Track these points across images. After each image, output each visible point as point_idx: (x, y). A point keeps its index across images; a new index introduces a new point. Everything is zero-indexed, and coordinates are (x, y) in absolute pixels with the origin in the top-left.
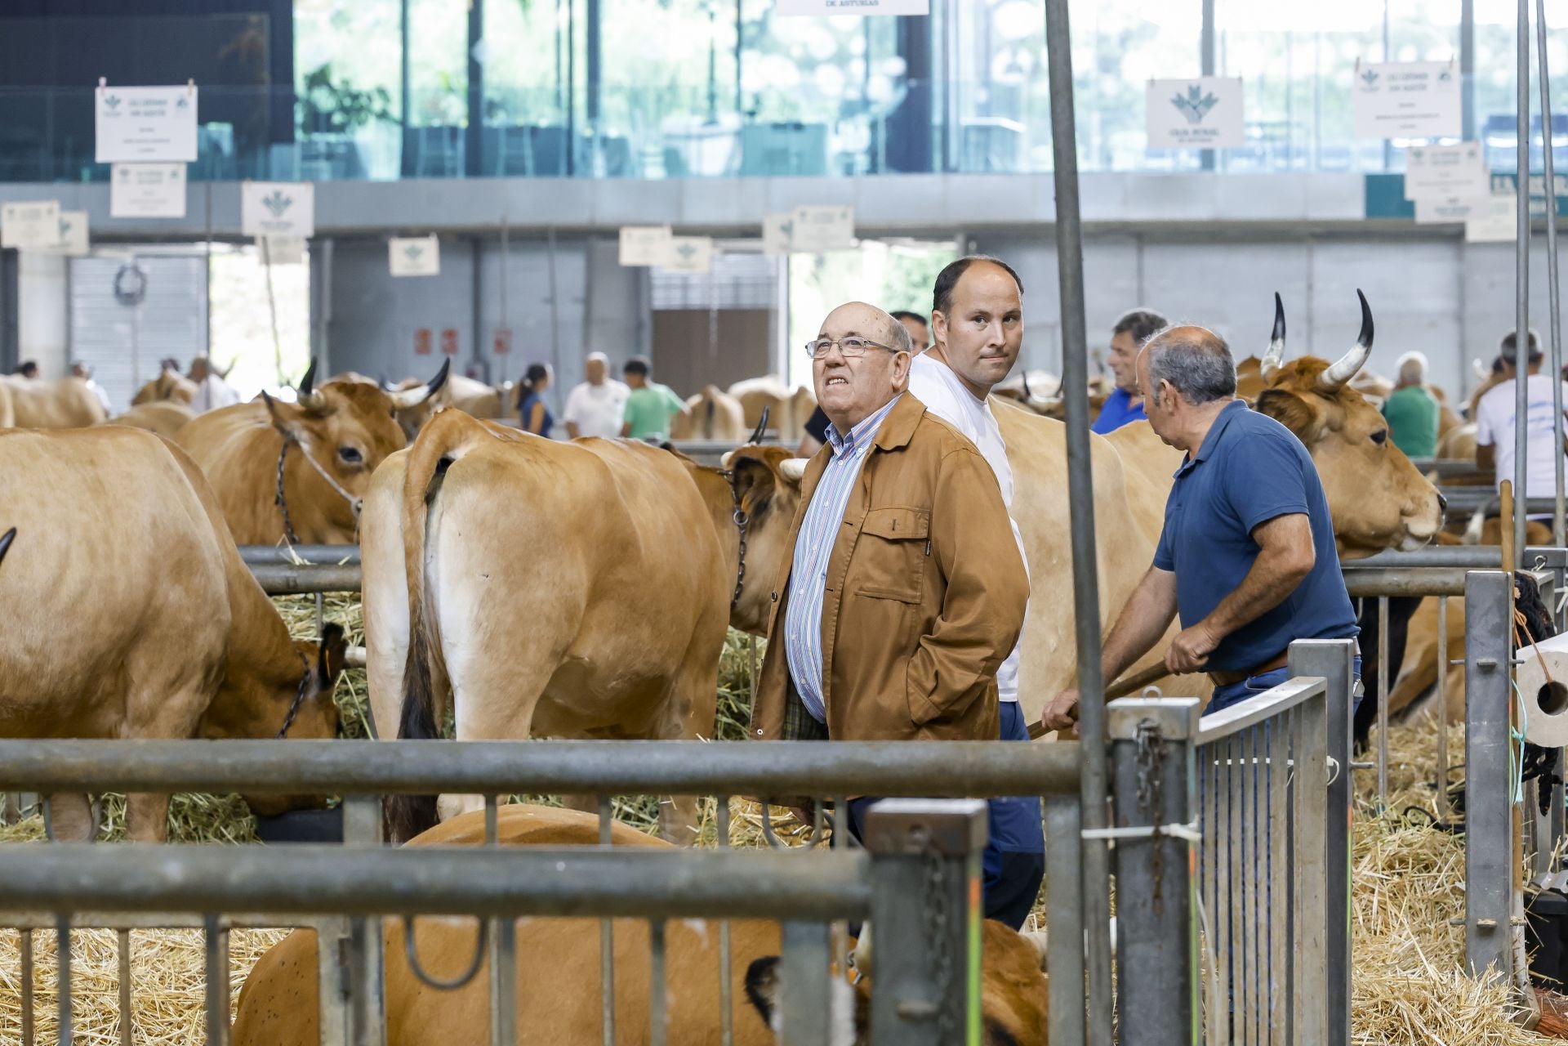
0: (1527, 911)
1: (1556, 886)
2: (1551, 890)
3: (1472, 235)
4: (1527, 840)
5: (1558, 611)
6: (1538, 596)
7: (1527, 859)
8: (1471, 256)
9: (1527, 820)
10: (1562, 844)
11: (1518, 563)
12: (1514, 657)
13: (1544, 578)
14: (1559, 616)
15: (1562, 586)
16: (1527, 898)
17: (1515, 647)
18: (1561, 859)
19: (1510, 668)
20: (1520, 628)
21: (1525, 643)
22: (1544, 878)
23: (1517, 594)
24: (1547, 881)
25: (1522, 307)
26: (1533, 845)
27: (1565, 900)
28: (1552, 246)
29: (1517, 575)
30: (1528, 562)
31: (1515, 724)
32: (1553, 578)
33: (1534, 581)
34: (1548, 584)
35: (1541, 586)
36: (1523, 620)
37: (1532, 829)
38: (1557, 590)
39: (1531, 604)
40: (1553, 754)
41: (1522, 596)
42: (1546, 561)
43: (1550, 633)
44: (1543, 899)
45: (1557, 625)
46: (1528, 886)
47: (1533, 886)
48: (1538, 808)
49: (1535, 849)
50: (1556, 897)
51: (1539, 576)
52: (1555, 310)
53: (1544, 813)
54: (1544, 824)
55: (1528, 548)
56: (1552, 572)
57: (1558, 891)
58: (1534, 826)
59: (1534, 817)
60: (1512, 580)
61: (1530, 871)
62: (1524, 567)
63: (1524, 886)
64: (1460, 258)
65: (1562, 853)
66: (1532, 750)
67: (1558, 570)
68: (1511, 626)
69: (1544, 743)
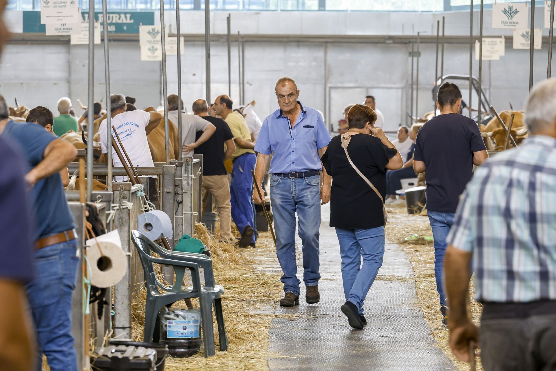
0: (92, 365)
1: (106, 354)
2: (104, 355)
3: (73, 42)
4: (92, 332)
5: (108, 222)
6: (97, 215)
7: (92, 341)
8: (74, 51)
9: (92, 321)
10: (109, 333)
11: (89, 199)
12: (85, 244)
13: (100, 207)
14: (108, 225)
15: (109, 210)
16: (92, 360)
17: (86, 239)
18: (108, 340)
19: (83, 250)
20: (89, 231)
21: (91, 237)
22: (100, 349)
23: (87, 214)
24: (102, 351)
25: (91, 77)
26: (95, 334)
27: (110, 360)
28: (106, 48)
29: (87, 205)
30: (93, 198)
31: (86, 276)
32: (105, 206)
33: (96, 208)
34: (103, 209)
35: (99, 210)
36: (90, 226)
37: (95, 327)
38: (107, 212)
39: (94, 219)
40: (104, 291)
41: (90, 215)
42: (102, 198)
43: (103, 232)
44: (100, 360)
45: (107, 228)
46: (93, 354)
47: (95, 354)
48: (97, 317)
49: (96, 336)
50: (106, 359)
51: (98, 205)
52: (107, 78)
53: (100, 318)
54: (100, 324)
55: (94, 192)
56: (105, 203)
57: (106, 356)
58: (96, 325)
59: (95, 321)
60: (85, 208)
61: (93, 346)
62: (92, 201)
63: (90, 354)
64: (69, 52)
65: (109, 338)
66: (94, 289)
67: (108, 202)
68: (84, 229)
69: (99, 285)
